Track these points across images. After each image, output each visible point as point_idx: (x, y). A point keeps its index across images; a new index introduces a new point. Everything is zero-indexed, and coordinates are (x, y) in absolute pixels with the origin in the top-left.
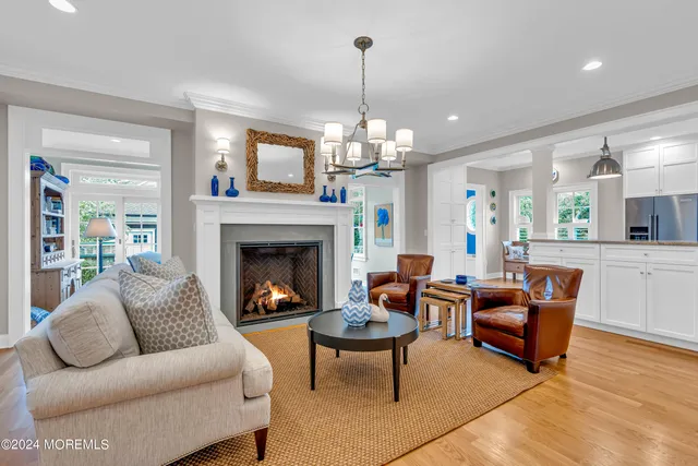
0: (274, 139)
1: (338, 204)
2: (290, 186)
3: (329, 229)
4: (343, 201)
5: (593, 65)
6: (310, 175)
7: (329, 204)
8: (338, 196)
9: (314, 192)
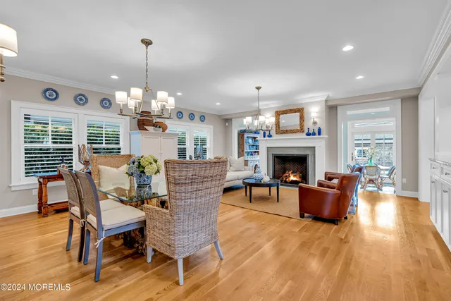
0: (285, 112)
1: (317, 136)
3: (313, 149)
4: (319, 134)
5: (348, 48)
6: (302, 125)
7: (311, 137)
8: (316, 132)
9: (303, 132)
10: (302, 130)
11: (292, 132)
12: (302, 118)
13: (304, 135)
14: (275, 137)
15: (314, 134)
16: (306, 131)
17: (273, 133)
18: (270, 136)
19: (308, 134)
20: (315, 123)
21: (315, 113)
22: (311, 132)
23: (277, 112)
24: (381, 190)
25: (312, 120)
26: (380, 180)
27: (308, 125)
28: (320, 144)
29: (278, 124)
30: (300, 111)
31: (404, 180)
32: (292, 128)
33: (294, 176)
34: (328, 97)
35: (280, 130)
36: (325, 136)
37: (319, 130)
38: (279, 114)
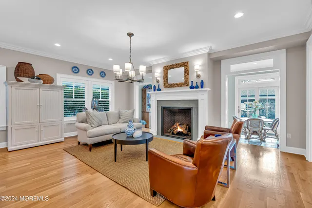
1: (200, 89)
2: (177, 84)
3: (196, 102)
7: (195, 89)
8: (199, 84)
9: (188, 85)
10: (186, 84)
11: (178, 85)
12: (187, 72)
13: (188, 89)
14: (164, 90)
15: (197, 87)
16: (190, 85)
17: (162, 87)
18: (159, 90)
19: (192, 87)
20: (198, 76)
21: (198, 66)
22: (194, 85)
23: (165, 67)
24: (264, 141)
25: (196, 74)
26: (263, 131)
27: (193, 78)
28: (203, 97)
29: (166, 78)
30: (185, 64)
31: (289, 135)
32: (178, 82)
33: (181, 128)
34: (211, 49)
35: (168, 85)
36: (207, 88)
37: (202, 83)
38: (167, 69)
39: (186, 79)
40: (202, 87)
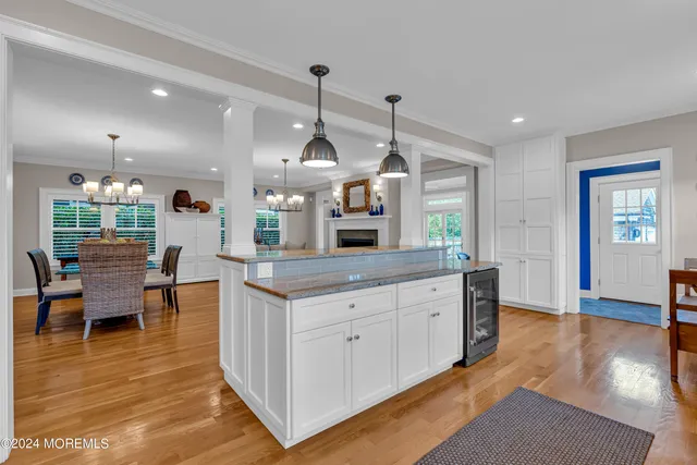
0: (355, 185)
1: (379, 216)
3: (376, 232)
7: (374, 216)
9: (368, 210)
10: (366, 208)
11: (358, 210)
12: (367, 193)
13: (366, 215)
14: (346, 216)
15: (377, 214)
17: (341, 212)
18: (340, 216)
19: (372, 214)
20: (379, 199)
21: (378, 186)
23: (345, 184)
25: (376, 196)
27: (373, 201)
28: (382, 227)
29: (347, 200)
30: (365, 183)
32: (358, 206)
35: (349, 210)
36: (387, 216)
37: (382, 207)
38: (347, 187)
39: (367, 202)
40: (382, 214)
